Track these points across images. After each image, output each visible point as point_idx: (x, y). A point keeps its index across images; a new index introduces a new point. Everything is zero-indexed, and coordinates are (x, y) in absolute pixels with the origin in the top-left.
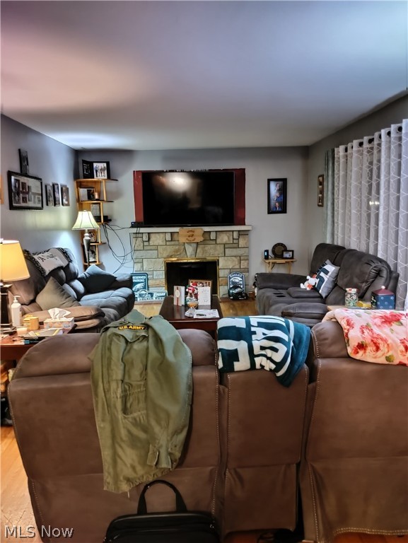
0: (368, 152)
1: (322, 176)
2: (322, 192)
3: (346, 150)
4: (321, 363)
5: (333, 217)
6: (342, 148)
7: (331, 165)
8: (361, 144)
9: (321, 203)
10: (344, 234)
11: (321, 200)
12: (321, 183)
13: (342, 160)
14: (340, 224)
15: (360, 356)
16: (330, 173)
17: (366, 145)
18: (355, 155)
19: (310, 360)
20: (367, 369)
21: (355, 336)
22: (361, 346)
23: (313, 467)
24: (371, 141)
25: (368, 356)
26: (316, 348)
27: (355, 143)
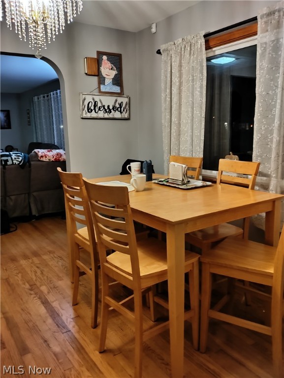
0: (48, 101)
1: (28, 110)
2: (29, 118)
3: (38, 98)
4: (32, 163)
5: (36, 130)
6: (36, 97)
7: (32, 105)
8: (44, 97)
9: (29, 123)
10: (41, 137)
11: (29, 122)
12: (28, 114)
13: (37, 103)
14: (39, 132)
15: (42, 159)
16: (32, 109)
17: (46, 98)
18: (42, 101)
19: (29, 161)
20: (45, 163)
21: (40, 154)
22: (42, 157)
23: (33, 195)
24: (48, 96)
25: (44, 159)
26: (30, 160)
27: (42, 96)
